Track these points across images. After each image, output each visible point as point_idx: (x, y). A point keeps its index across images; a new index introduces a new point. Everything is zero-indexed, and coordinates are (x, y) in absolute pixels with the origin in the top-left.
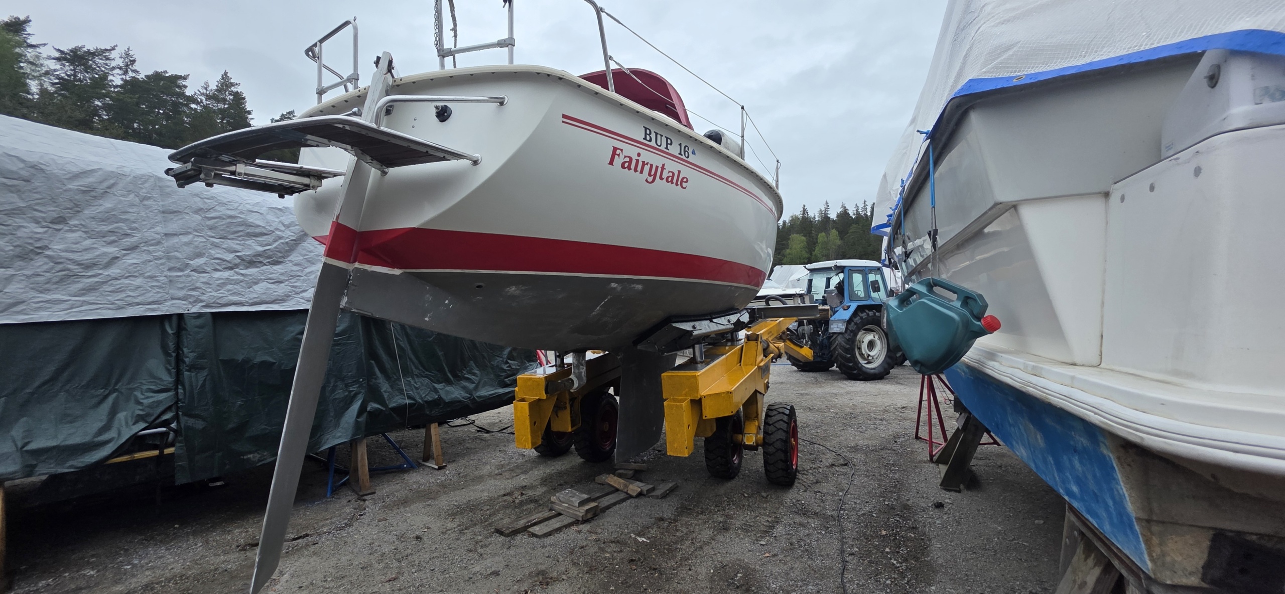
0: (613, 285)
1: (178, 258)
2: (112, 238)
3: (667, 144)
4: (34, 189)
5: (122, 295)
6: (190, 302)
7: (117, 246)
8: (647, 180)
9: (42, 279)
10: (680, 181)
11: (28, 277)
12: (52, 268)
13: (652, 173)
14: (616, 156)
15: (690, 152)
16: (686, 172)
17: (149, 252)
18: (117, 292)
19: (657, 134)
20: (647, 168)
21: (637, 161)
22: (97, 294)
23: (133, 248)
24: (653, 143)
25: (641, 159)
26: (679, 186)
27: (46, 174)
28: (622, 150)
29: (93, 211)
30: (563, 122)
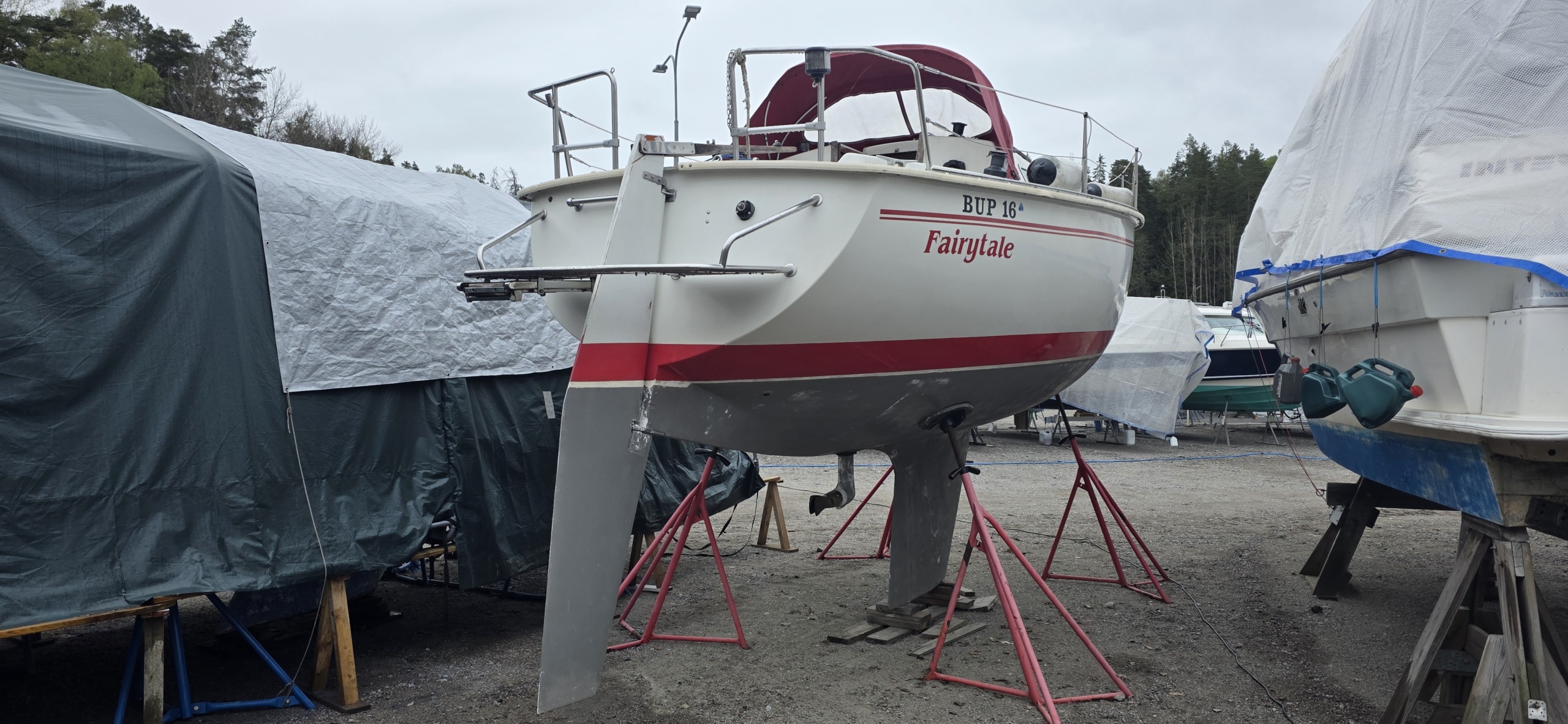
0: (914, 382)
1: (432, 309)
2: (378, 284)
3: (990, 207)
4: (315, 226)
5: (394, 356)
6: (448, 364)
7: (382, 295)
8: (965, 260)
9: (332, 336)
10: (1003, 249)
11: (321, 334)
12: (338, 323)
13: (972, 250)
14: (933, 241)
15: (1017, 209)
16: (1012, 235)
17: (407, 301)
18: (390, 352)
19: (977, 199)
20: (966, 245)
21: (956, 240)
22: (374, 355)
23: (393, 297)
24: (974, 213)
25: (959, 237)
26: (1003, 257)
27: (319, 206)
28: (939, 232)
29: (359, 250)
30: (881, 218)
